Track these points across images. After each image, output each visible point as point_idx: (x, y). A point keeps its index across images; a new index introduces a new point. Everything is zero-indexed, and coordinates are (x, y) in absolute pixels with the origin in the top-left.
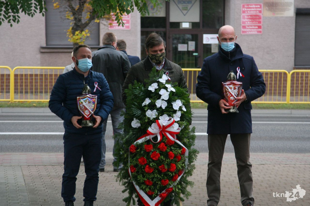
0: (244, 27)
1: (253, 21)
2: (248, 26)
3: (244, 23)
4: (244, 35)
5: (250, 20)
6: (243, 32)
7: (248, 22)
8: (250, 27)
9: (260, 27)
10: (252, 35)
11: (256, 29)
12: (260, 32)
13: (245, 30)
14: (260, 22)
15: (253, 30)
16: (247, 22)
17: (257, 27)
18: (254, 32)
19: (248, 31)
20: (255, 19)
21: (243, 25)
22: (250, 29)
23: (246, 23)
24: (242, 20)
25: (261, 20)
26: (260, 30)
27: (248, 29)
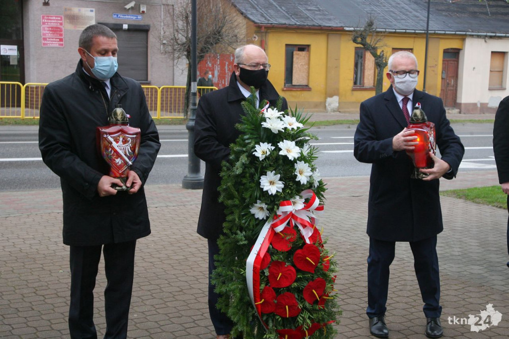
0: (45, 39)
1: (54, 34)
2: (49, 38)
3: (44, 34)
4: (45, 48)
5: (51, 32)
6: (44, 44)
7: (49, 35)
8: (51, 39)
9: (61, 40)
10: (53, 48)
11: (57, 41)
12: (62, 45)
13: (46, 42)
14: (61, 35)
15: (54, 42)
16: (48, 33)
17: (58, 40)
18: (56, 44)
19: (49, 44)
20: (56, 31)
21: (44, 37)
22: (52, 41)
23: (47, 35)
24: (42, 32)
25: (63, 33)
26: (61, 43)
27: (49, 41)
